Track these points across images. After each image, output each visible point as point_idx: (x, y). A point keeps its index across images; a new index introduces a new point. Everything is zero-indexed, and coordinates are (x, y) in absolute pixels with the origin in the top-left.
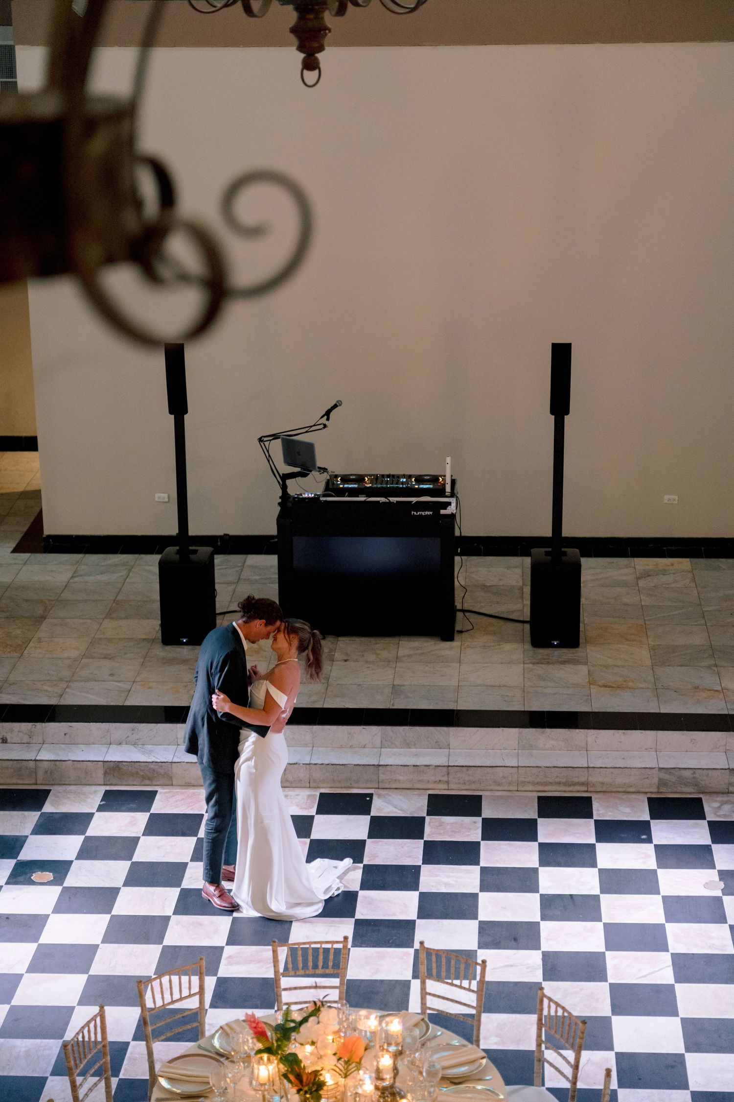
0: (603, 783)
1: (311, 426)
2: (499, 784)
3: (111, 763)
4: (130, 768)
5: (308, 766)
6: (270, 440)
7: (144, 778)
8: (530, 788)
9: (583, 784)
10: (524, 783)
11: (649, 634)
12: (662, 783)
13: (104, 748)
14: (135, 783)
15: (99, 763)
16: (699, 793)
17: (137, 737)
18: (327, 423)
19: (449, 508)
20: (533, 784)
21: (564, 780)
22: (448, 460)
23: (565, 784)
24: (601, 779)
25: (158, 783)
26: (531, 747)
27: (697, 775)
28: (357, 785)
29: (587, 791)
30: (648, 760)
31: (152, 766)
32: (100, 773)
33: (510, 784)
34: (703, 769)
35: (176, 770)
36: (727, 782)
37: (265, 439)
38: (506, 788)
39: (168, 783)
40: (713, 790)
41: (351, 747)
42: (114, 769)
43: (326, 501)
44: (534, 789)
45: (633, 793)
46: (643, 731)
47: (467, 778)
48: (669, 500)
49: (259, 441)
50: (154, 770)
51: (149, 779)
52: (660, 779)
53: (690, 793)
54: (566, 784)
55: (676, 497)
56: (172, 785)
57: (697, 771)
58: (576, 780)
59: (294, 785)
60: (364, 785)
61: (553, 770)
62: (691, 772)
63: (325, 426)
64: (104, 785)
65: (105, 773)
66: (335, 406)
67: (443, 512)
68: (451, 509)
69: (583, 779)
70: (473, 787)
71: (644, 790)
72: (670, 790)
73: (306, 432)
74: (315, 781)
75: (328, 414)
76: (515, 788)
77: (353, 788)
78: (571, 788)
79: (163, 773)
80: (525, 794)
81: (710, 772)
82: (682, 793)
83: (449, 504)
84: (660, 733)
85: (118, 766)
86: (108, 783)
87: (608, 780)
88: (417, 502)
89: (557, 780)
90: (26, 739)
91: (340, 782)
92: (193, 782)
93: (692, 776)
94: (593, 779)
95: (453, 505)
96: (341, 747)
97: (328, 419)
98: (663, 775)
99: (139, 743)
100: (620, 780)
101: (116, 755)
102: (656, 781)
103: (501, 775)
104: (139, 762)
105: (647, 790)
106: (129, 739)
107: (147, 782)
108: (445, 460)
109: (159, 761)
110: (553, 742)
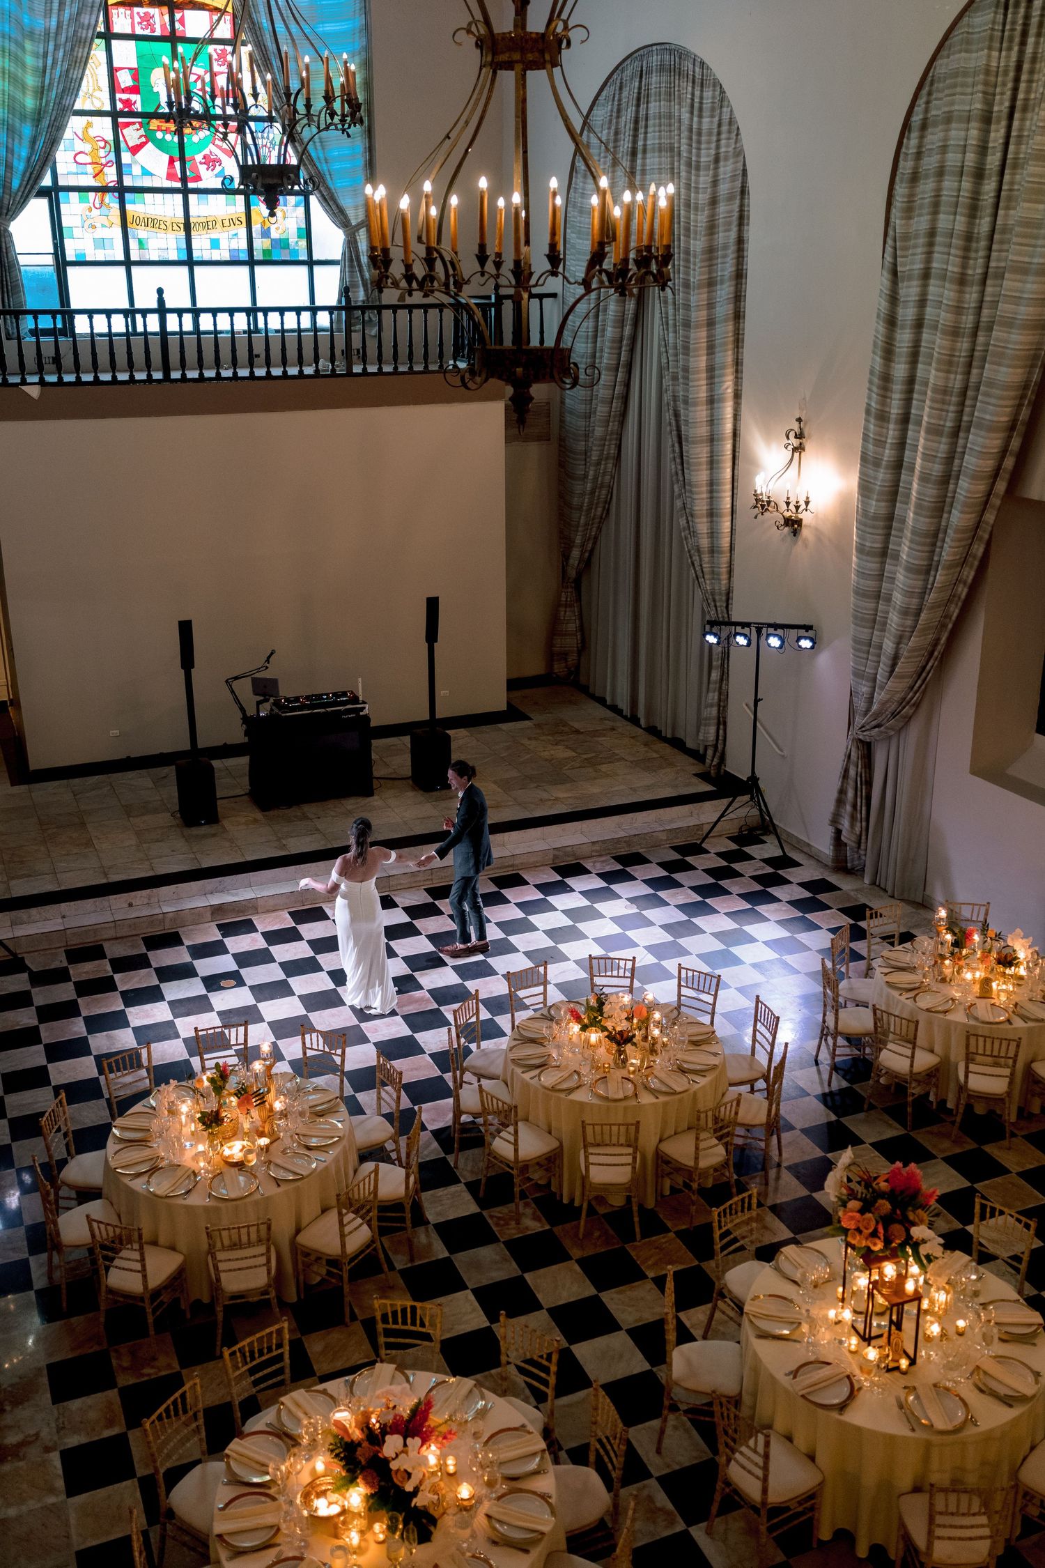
0: (522, 864)
3: (216, 906)
6: (232, 681)
7: (239, 911)
9: (511, 866)
12: (555, 857)
13: (203, 898)
14: (233, 916)
15: (208, 907)
16: (578, 859)
17: (223, 887)
18: (268, 665)
19: (364, 711)
22: (359, 680)
24: (521, 861)
25: (248, 913)
27: (574, 849)
30: (542, 846)
31: (244, 903)
32: (210, 914)
34: (577, 845)
35: (260, 902)
36: (591, 850)
37: (229, 681)
39: (255, 912)
40: (583, 857)
42: (218, 910)
43: (286, 716)
45: (539, 866)
46: (536, 829)
50: (245, 905)
51: (242, 912)
53: (571, 860)
56: (258, 913)
57: (574, 846)
62: (571, 847)
63: (267, 668)
64: (213, 921)
65: (214, 914)
66: (272, 654)
67: (361, 714)
68: (366, 711)
69: (511, 863)
71: (545, 863)
72: (560, 861)
73: (257, 672)
75: (268, 660)
78: (505, 870)
79: (251, 906)
81: (581, 846)
82: (567, 861)
83: (364, 708)
84: (545, 828)
85: (221, 907)
86: (215, 920)
87: (525, 861)
88: (345, 709)
90: (146, 901)
92: (271, 908)
93: (572, 850)
94: (517, 862)
95: (367, 708)
97: (268, 663)
98: (556, 852)
99: (225, 890)
100: (532, 860)
101: (216, 900)
102: (552, 857)
104: (235, 902)
105: (548, 863)
106: (218, 889)
107: (241, 914)
109: (248, 899)
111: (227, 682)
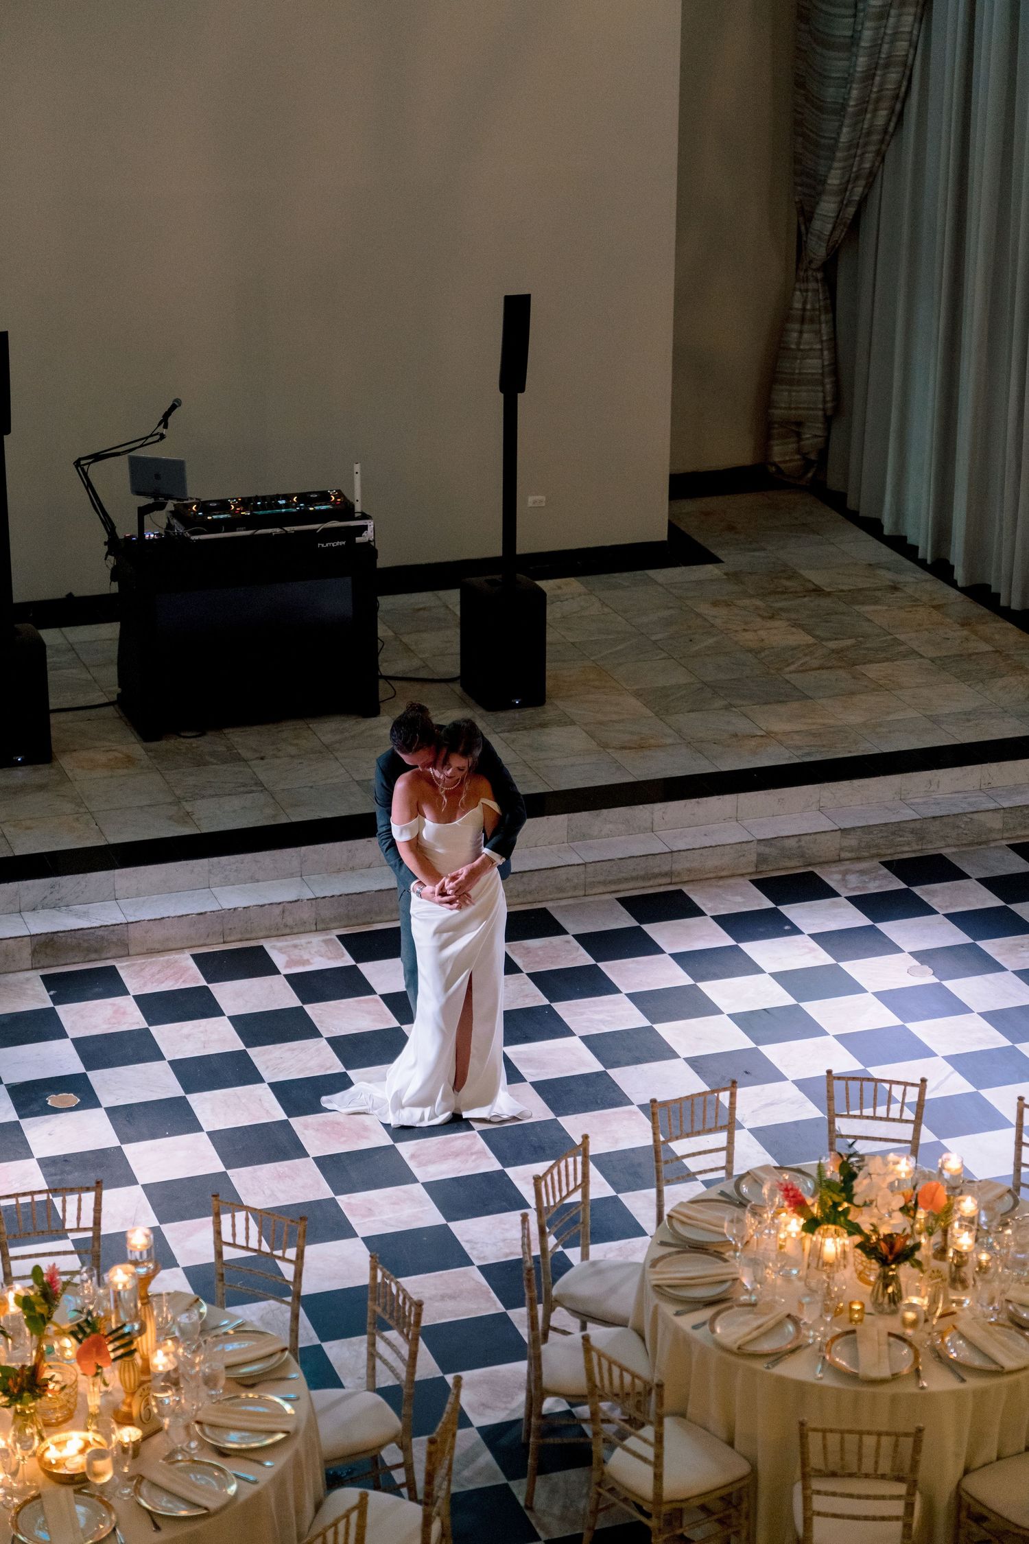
0: (689, 870)
1: (147, 438)
2: (561, 890)
3: (43, 937)
4: (69, 940)
5: (314, 902)
6: (89, 464)
7: (90, 950)
8: (601, 889)
9: (666, 875)
10: (593, 885)
11: (616, 677)
12: (762, 859)
13: (16, 918)
14: (76, 960)
15: (25, 939)
16: (809, 865)
17: (58, 896)
18: (164, 431)
19: (364, 534)
20: (604, 883)
21: (642, 873)
22: (357, 468)
23: (643, 878)
24: (687, 865)
25: (109, 955)
26: (584, 836)
27: (803, 843)
28: (378, 919)
29: (671, 884)
30: (732, 835)
31: (100, 933)
32: (26, 953)
33: (575, 888)
34: (810, 834)
35: (134, 933)
36: (838, 846)
37: (83, 462)
38: (570, 894)
39: (122, 953)
40: (821, 860)
41: (353, 869)
42: (46, 945)
43: (199, 540)
44: (605, 890)
45: (727, 877)
46: (721, 797)
47: (521, 888)
48: (535, 502)
49: (77, 467)
50: (102, 938)
51: (96, 951)
52: (759, 855)
53: (796, 867)
54: (646, 877)
55: (543, 498)
56: (128, 955)
57: (803, 837)
58: (656, 870)
59: (295, 931)
60: (388, 917)
61: (628, 861)
62: (796, 839)
63: (162, 437)
64: (32, 969)
65: (34, 952)
66: (173, 407)
67: (358, 540)
68: (368, 536)
69: (666, 868)
70: (530, 898)
71: (740, 872)
72: (771, 868)
73: (142, 446)
74: (323, 921)
75: (164, 421)
76: (582, 893)
77: (373, 923)
78: (651, 883)
79: (115, 940)
80: (597, 898)
81: (818, 836)
82: (787, 868)
83: (365, 528)
84: (742, 795)
85: (52, 940)
86: (37, 966)
87: (696, 865)
88: (323, 529)
89: (634, 874)
91: (356, 917)
92: (157, 946)
93: (797, 845)
94: (677, 867)
95: (370, 528)
96: (339, 871)
97: (166, 427)
98: (762, 849)
99: (61, 904)
100: (712, 862)
101: (43, 924)
102: (754, 858)
103: (564, 877)
104: (82, 929)
105: (744, 871)
106: (46, 901)
107: (93, 956)
108: (352, 469)
109: (109, 924)
110: (610, 826)
111: (77, 464)
